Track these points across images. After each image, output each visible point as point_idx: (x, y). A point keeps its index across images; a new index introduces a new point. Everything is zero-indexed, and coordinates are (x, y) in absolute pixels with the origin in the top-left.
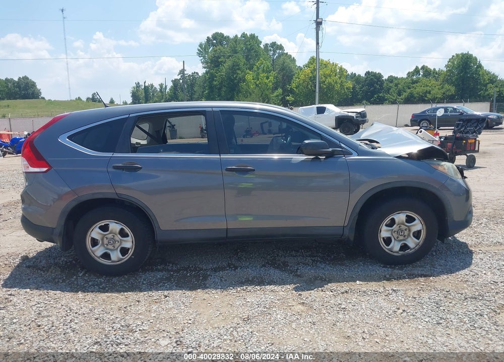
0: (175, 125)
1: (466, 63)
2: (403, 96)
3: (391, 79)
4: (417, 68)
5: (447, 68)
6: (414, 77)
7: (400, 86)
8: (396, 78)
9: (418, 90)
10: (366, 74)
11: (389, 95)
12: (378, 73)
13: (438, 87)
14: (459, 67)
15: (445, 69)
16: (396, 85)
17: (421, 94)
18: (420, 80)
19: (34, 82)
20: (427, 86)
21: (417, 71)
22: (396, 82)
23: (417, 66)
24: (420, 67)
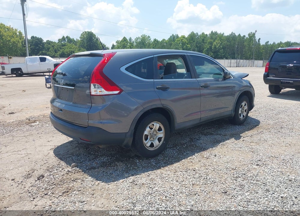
1: (91, 37)
2: (59, 54)
3: (49, 42)
4: (63, 37)
5: (81, 39)
6: (63, 42)
7: (55, 47)
8: (52, 42)
9: (67, 50)
10: (31, 38)
11: (50, 52)
12: (40, 38)
13: (77, 49)
14: (87, 39)
15: (80, 39)
16: (53, 46)
17: (69, 53)
18: (66, 45)
20: (71, 48)
21: (63, 39)
22: (53, 45)
23: (63, 36)
24: (65, 37)
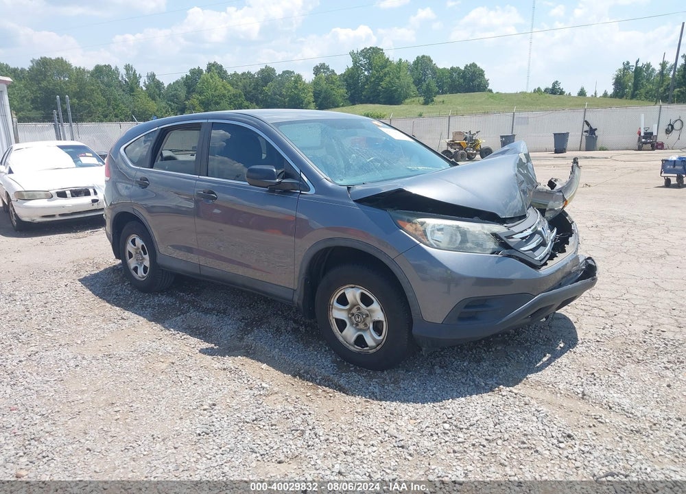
0: (596, 129)
19: (482, 70)
